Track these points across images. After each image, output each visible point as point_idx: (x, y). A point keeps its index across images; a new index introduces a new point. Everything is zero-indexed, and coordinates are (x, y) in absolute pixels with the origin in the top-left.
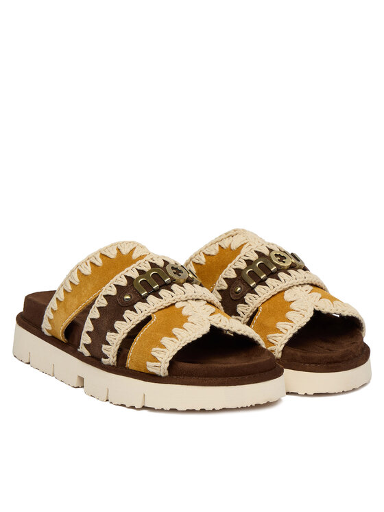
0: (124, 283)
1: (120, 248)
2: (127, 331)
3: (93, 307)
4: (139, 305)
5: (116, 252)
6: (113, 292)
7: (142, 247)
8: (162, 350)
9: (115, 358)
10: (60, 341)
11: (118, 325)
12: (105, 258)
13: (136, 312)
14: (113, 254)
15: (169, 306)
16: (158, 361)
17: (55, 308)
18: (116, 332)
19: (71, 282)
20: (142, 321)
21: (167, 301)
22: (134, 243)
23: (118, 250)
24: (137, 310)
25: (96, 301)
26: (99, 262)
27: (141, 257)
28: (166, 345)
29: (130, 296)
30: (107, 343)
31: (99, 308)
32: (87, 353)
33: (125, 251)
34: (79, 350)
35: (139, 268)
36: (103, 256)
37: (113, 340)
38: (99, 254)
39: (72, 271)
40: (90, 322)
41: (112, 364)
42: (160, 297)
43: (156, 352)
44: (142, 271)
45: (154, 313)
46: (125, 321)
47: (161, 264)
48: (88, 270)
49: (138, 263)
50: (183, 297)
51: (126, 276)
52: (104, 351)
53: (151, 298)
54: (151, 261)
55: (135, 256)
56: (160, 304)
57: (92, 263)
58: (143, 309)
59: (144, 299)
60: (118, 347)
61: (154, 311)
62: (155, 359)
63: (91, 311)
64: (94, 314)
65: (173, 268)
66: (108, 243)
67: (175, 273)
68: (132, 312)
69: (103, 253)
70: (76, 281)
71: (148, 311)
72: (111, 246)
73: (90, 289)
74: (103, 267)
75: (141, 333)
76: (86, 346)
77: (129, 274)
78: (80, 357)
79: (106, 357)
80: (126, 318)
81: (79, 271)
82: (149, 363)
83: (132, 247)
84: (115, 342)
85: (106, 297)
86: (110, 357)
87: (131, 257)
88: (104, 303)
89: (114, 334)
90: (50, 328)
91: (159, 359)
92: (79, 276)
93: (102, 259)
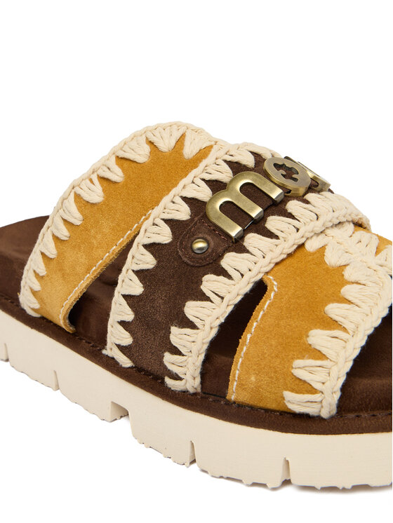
0: (184, 213)
1: (153, 139)
2: (218, 323)
3: (124, 269)
4: (230, 261)
5: (147, 149)
6: (164, 236)
7: (197, 131)
8: (319, 363)
9: (198, 380)
10: (60, 328)
11: (192, 309)
12: (126, 164)
13: (229, 277)
14: (141, 154)
15: (295, 251)
16: (313, 391)
17: (42, 271)
18: (192, 326)
19: (65, 221)
20: (247, 296)
21: (291, 242)
22: (179, 125)
23: (151, 143)
24: (231, 271)
25: (130, 256)
26: (117, 175)
27: (203, 153)
28: (324, 351)
29: (206, 240)
30: (176, 351)
31: (140, 274)
32: (125, 362)
33: (166, 144)
34: (104, 352)
35: (208, 177)
36: (121, 160)
37: (188, 344)
38: (113, 159)
39: (63, 200)
40: (124, 302)
41: (191, 391)
42: (270, 235)
43: (302, 368)
44: (216, 181)
45: (267, 273)
46: (208, 299)
47: (249, 161)
48: (95, 194)
49: (202, 165)
50: (318, 226)
51: (185, 199)
52: (170, 367)
53: (252, 240)
54: (229, 158)
55: (189, 151)
56: (278, 251)
57: (103, 179)
58: (244, 269)
59: (237, 245)
60: (202, 357)
61: (268, 269)
62: (304, 387)
63: (120, 278)
64: (129, 284)
65: (278, 166)
66: (126, 134)
67: (284, 176)
68: (221, 278)
69: (121, 154)
70: (76, 217)
71: (255, 269)
72: (134, 137)
73: (106, 230)
74: (125, 184)
75: (253, 325)
76: (122, 348)
77: (190, 194)
78: (110, 365)
79: (176, 377)
80: (208, 294)
81: (78, 197)
82: (288, 395)
83: (177, 135)
84: (195, 348)
85: (151, 247)
86: (188, 377)
87: (181, 155)
88: (148, 262)
89: (188, 331)
90: (37, 306)
91: (317, 386)
92: (79, 208)
93: (121, 167)
